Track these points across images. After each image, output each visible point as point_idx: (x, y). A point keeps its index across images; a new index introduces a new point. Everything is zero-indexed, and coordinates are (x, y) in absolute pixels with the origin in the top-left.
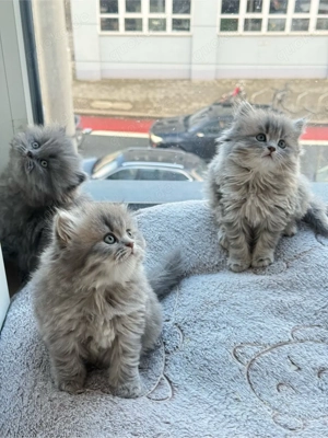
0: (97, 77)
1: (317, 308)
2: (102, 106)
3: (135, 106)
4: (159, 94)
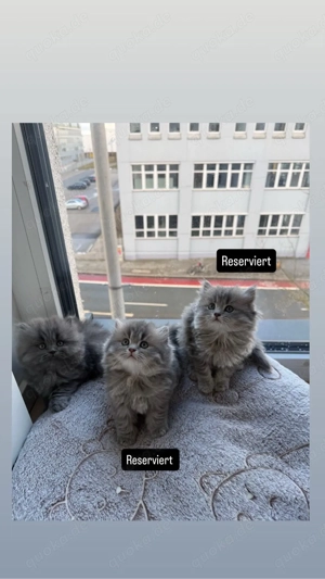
0: (134, 258)
1: (264, 436)
2: (137, 272)
3: (152, 271)
4: (163, 266)
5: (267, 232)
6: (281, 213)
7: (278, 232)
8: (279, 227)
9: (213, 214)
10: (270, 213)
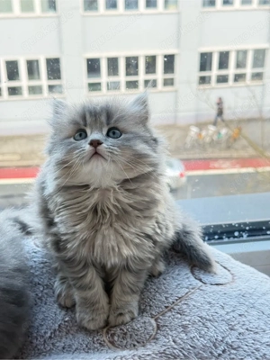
5: (214, 79)
6: (232, 48)
7: (231, 78)
8: (231, 71)
9: (122, 55)
10: (215, 49)
